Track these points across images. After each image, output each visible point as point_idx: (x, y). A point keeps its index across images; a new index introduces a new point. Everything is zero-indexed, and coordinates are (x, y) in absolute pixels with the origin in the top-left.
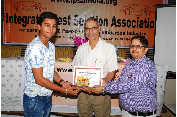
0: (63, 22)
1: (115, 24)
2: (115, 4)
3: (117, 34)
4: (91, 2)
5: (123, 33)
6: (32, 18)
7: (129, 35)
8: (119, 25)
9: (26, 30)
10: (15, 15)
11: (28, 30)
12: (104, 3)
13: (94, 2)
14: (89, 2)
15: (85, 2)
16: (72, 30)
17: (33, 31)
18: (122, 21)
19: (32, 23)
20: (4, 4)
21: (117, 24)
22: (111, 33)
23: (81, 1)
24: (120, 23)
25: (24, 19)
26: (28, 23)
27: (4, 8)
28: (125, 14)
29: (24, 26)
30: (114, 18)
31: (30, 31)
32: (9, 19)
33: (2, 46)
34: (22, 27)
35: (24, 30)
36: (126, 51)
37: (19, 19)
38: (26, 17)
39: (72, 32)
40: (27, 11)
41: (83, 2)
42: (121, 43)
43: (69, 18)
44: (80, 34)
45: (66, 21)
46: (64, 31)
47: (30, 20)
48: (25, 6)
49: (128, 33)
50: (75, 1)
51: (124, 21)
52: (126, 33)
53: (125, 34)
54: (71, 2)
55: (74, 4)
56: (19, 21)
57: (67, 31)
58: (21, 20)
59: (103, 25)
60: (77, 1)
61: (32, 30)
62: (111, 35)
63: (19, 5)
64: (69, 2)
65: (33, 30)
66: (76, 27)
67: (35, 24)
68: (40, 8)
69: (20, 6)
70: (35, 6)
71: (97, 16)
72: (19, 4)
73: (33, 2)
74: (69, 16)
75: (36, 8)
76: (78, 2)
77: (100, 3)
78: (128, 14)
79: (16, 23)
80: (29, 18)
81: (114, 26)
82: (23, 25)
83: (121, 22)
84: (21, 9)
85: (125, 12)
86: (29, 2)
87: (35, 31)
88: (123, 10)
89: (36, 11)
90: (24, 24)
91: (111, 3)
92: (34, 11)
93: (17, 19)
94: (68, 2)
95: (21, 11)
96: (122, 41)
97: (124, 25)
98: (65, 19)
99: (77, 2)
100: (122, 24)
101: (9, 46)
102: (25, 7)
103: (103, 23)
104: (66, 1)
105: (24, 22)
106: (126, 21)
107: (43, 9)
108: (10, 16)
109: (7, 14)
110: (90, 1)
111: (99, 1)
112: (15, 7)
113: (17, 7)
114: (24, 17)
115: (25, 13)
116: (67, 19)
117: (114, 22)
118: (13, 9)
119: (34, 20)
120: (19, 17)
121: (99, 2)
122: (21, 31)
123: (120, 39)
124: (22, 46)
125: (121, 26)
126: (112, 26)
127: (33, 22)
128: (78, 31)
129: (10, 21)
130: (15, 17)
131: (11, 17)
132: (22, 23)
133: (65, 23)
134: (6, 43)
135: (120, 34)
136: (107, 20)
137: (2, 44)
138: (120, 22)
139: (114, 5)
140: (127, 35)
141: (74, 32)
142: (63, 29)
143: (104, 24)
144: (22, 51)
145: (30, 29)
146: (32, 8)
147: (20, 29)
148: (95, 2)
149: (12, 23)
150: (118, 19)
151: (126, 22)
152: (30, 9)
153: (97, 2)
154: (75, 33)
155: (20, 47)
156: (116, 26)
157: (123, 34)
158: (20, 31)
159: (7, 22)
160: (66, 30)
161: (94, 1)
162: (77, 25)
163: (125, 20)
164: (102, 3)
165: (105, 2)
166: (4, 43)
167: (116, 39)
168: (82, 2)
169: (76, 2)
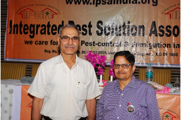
0: (82, 31)
1: (155, 32)
2: (155, 4)
3: (159, 47)
4: (121, 3)
5: (168, 45)
6: (42, 27)
7: (176, 47)
8: (161, 33)
9: (34, 43)
10: (21, 23)
11: (37, 43)
12: (139, 3)
13: (124, 3)
14: (117, 3)
15: (113, 3)
16: (94, 43)
17: (43, 44)
18: (165, 27)
19: (42, 33)
20: (7, 9)
21: (158, 32)
22: (149, 45)
23: (107, 1)
24: (163, 31)
25: (32, 28)
26: (37, 33)
27: (7, 14)
28: (170, 18)
29: (32, 37)
30: (154, 24)
31: (39, 44)
32: (13, 29)
33: (2, 63)
34: (29, 39)
35: (31, 43)
36: (172, 71)
37: (26, 27)
38: (34, 25)
39: (94, 44)
40: (36, 18)
41: (110, 3)
42: (165, 60)
43: (90, 26)
44: (105, 48)
45: (86, 30)
46: (84, 43)
47: (40, 29)
48: (33, 11)
49: (174, 45)
50: (98, 2)
51: (168, 28)
52: (172, 46)
53: (170, 47)
54: (94, 4)
55: (96, 6)
56: (26, 31)
57: (88, 43)
58: (28, 30)
59: (137, 34)
60: (102, 2)
61: (41, 43)
62: (150, 48)
63: (26, 10)
64: (91, 4)
65: (43, 42)
66: (100, 38)
67: (45, 34)
68: (53, 13)
69: (27, 12)
70: (45, 10)
71: (129, 23)
72: (26, 8)
73: (44, 5)
74: (90, 23)
75: (47, 13)
76: (103, 4)
77: (133, 3)
78: (174, 17)
79: (21, 33)
80: (38, 26)
81: (153, 35)
82: (30, 36)
83: (165, 29)
84: (28, 15)
85: (171, 14)
86: (38, 5)
87: (46, 44)
88: (166, 12)
89: (47, 17)
90: (32, 35)
91: (149, 3)
92: (44, 17)
93: (22, 28)
94: (89, 3)
95: (28, 17)
96: (166, 57)
97: (169, 34)
98: (84, 27)
99: (101, 4)
100: (166, 32)
101: (10, 63)
102: (33, 13)
103: (138, 31)
104: (86, 3)
105: (31, 32)
106: (172, 28)
107: (56, 14)
108: (14, 25)
109: (11, 22)
110: (119, 1)
111: (131, 1)
112: (21, 13)
113: (23, 13)
114: (31, 25)
115: (33, 20)
116: (87, 26)
117: (153, 30)
118: (19, 15)
119: (45, 29)
120: (26, 25)
121: (131, 3)
122: (28, 44)
123: (162, 54)
124: (27, 64)
125: (165, 35)
126: (150, 35)
127: (43, 31)
128: (102, 44)
129: (14, 30)
130: (21, 25)
131: (16, 26)
132: (29, 33)
133: (85, 32)
134: (8, 60)
135: (163, 47)
136: (143, 27)
137: (3, 61)
138: (163, 29)
139: (153, 5)
140: (174, 47)
141: (96, 44)
142: (82, 41)
143: (139, 33)
144: (27, 71)
145: (39, 42)
146: (43, 14)
147: (27, 41)
148: (127, 3)
149: (17, 33)
150: (159, 25)
151: (171, 30)
152: (39, 15)
153: (128, 2)
154: (99, 46)
155: (25, 66)
156: (156, 35)
157: (168, 47)
158: (26, 44)
159: (10, 33)
160: (86, 43)
161: (125, 1)
162: (101, 35)
163: (170, 27)
164: (136, 3)
165: (141, 2)
166: (5, 60)
167: (157, 54)
168: (108, 3)
169: (99, 4)
